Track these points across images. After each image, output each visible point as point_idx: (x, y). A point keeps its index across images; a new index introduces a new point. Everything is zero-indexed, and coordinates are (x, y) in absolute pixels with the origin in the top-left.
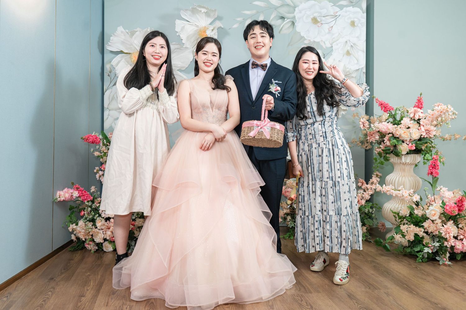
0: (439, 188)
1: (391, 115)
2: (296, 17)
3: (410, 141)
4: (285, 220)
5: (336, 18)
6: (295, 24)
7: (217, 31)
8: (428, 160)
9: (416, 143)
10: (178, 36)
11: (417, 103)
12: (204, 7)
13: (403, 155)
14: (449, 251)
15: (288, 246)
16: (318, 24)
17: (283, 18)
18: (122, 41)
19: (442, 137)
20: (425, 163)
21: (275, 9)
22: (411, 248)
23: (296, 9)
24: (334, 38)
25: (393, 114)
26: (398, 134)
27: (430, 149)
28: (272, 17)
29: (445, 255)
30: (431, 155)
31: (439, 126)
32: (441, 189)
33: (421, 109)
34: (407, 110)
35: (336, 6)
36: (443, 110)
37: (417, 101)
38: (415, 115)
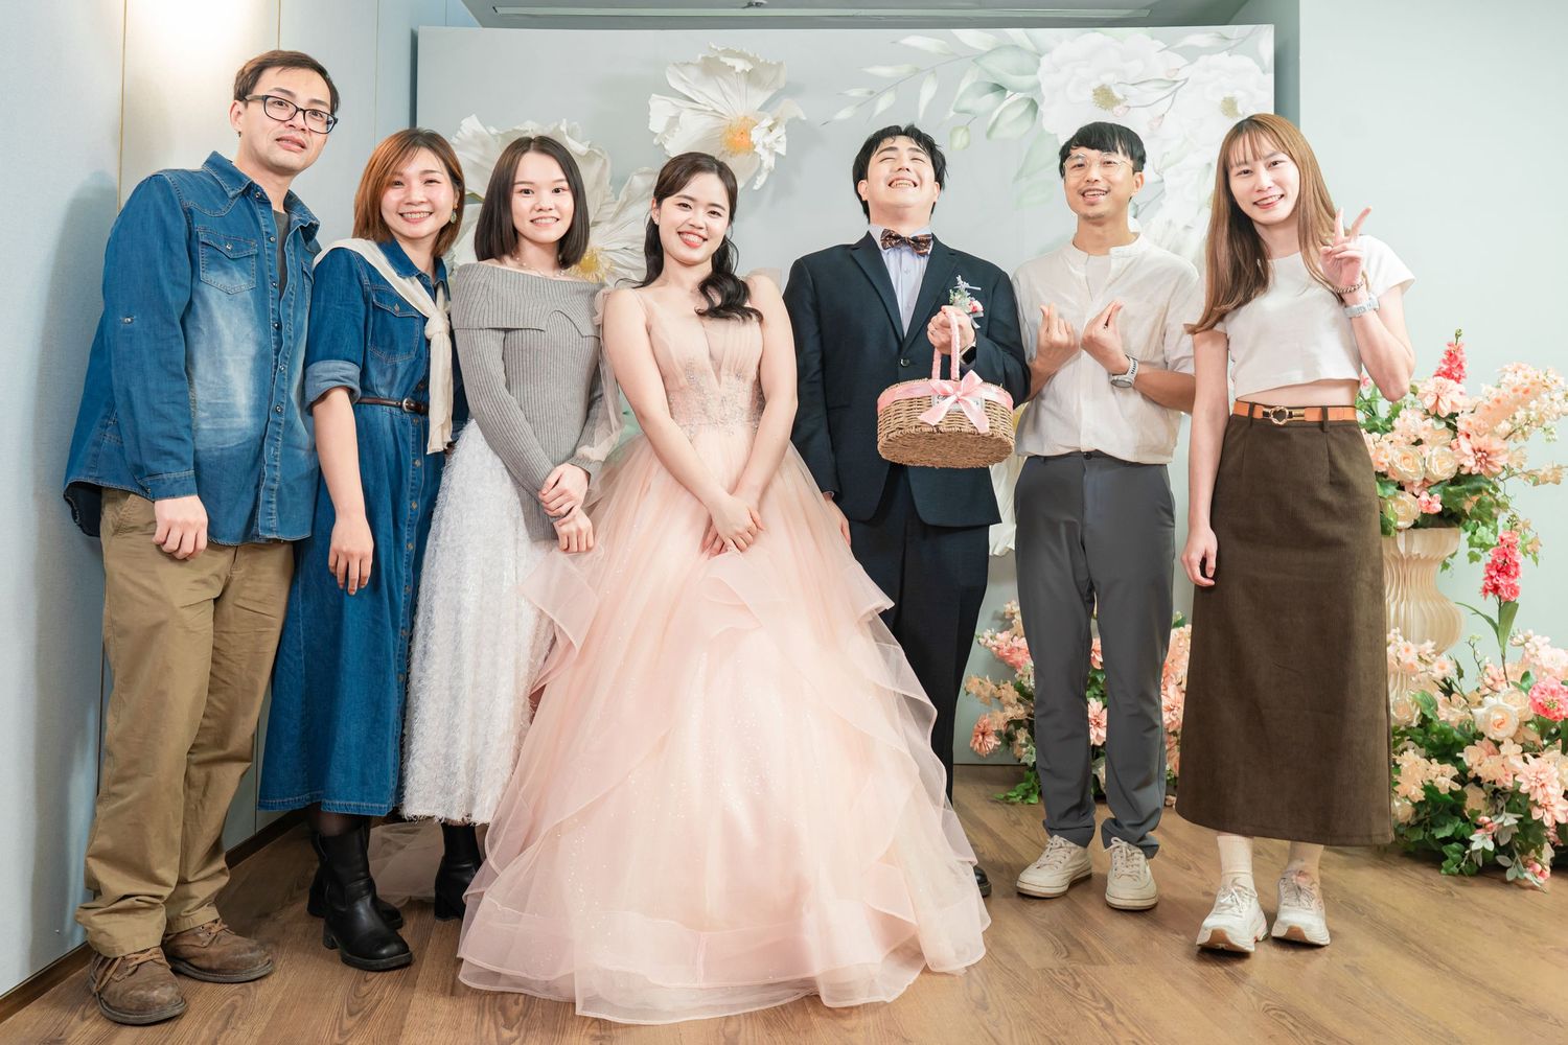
0: (1520, 636)
1: (1361, 402)
2: (1042, 86)
3: (1423, 485)
4: (1008, 745)
5: (1176, 91)
6: (1041, 108)
7: (784, 131)
8: (1484, 546)
9: (1445, 493)
10: (656, 146)
11: (1444, 361)
12: (741, 56)
13: (1400, 530)
14: (1551, 839)
15: (1021, 824)
16: (1116, 109)
17: (999, 88)
18: (475, 163)
19: (1530, 474)
20: (1473, 558)
21: (974, 61)
22: (1425, 830)
23: (1044, 60)
24: (1168, 153)
25: (1367, 397)
26: (1382, 464)
27: (1492, 513)
28: (965, 85)
29: (1538, 852)
30: (1495, 532)
31: (1520, 437)
32: (1527, 640)
33: (1458, 382)
34: (1412, 386)
35: (1175, 51)
36: (1533, 384)
37: (1445, 357)
38: (1440, 402)
